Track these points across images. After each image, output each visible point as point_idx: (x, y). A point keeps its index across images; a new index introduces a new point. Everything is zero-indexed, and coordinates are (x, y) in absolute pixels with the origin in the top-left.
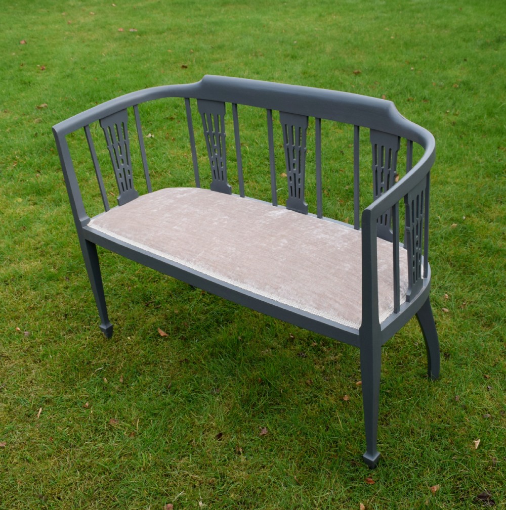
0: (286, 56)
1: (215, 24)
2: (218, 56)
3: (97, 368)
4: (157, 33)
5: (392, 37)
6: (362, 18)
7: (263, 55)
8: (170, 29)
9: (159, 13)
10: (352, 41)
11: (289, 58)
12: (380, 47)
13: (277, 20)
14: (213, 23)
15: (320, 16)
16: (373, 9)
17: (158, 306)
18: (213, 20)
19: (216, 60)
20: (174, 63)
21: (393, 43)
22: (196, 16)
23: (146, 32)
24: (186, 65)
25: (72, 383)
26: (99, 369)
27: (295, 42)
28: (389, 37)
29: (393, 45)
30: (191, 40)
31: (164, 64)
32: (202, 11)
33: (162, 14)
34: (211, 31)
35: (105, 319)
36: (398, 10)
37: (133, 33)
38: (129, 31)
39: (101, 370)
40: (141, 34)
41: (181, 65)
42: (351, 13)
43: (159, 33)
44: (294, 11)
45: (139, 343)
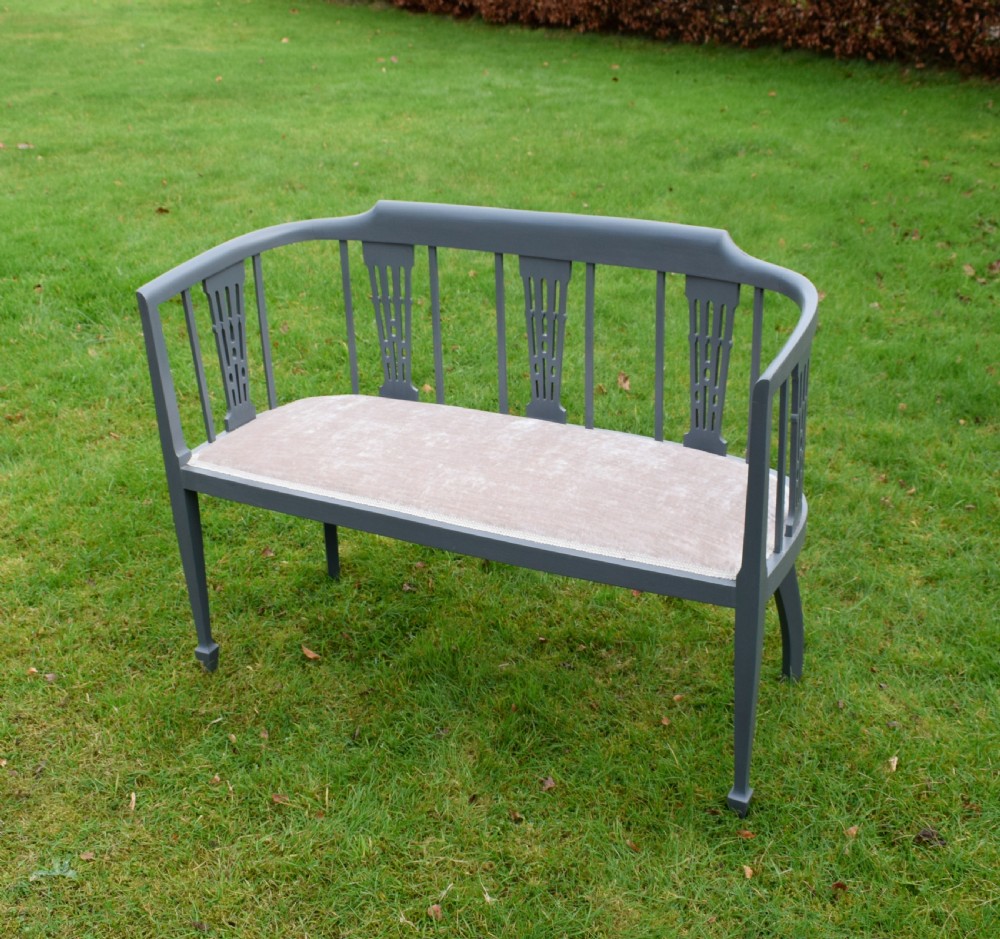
0: (350, 188)
1: (187, 133)
2: (220, 191)
3: (211, 720)
4: (78, 151)
5: (530, 153)
6: (461, 121)
7: (303, 187)
8: (100, 144)
9: (62, 114)
10: (461, 160)
11: (354, 191)
12: (514, 170)
13: (302, 126)
14: (182, 131)
15: (384, 118)
16: (475, 105)
17: (280, 614)
18: (179, 126)
19: (219, 198)
20: (139, 204)
21: (535, 163)
22: (141, 120)
23: (53, 151)
24: (164, 207)
25: (171, 747)
26: (215, 721)
27: (356, 164)
28: (525, 152)
29: (536, 168)
30: (151, 162)
31: (119, 207)
32: (149, 111)
33: (70, 117)
34: (184, 147)
35: (206, 637)
36: (523, 107)
37: (28, 151)
38: (17, 149)
39: (220, 722)
40: (45, 152)
41: (156, 208)
42: (437, 112)
43: (82, 150)
44: (328, 109)
45: (272, 673)
